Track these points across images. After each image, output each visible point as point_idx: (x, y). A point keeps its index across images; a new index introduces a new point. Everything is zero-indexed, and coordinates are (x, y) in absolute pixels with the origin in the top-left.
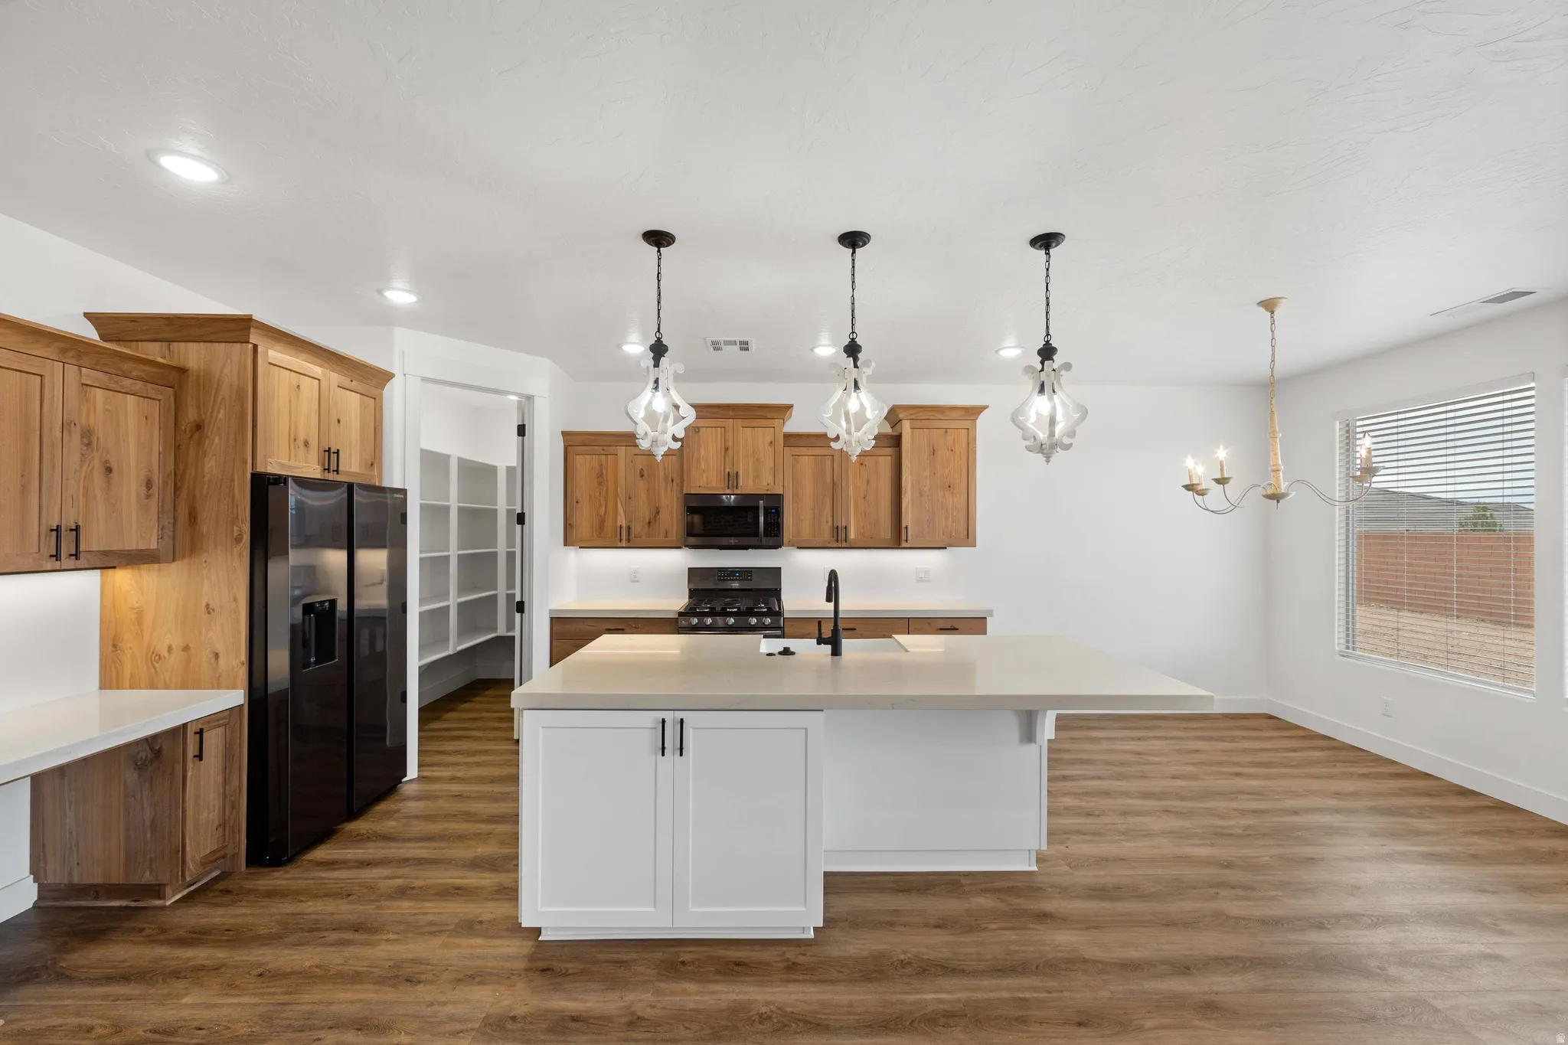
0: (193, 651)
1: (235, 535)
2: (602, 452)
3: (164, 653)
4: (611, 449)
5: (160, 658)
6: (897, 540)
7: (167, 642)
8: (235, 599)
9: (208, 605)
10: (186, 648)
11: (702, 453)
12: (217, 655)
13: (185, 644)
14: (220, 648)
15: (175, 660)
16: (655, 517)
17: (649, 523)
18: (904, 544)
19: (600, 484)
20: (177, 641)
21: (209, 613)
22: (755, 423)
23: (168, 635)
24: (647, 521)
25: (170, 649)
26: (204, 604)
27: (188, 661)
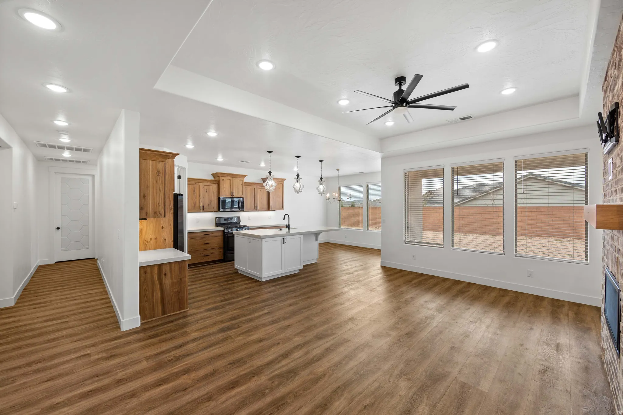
0: (158, 239)
1: (170, 208)
2: (195, 184)
3: (149, 240)
4: (197, 184)
5: (148, 242)
6: (268, 208)
7: (150, 238)
8: (170, 225)
9: (162, 227)
10: (156, 239)
11: (224, 186)
12: (165, 240)
13: (156, 237)
14: (166, 237)
15: (152, 242)
16: (210, 204)
17: (209, 205)
18: (271, 210)
19: (194, 193)
20: (153, 237)
21: (163, 229)
22: (237, 179)
23: (150, 235)
24: (208, 204)
25: (151, 239)
26: (161, 227)
27: (156, 242)
